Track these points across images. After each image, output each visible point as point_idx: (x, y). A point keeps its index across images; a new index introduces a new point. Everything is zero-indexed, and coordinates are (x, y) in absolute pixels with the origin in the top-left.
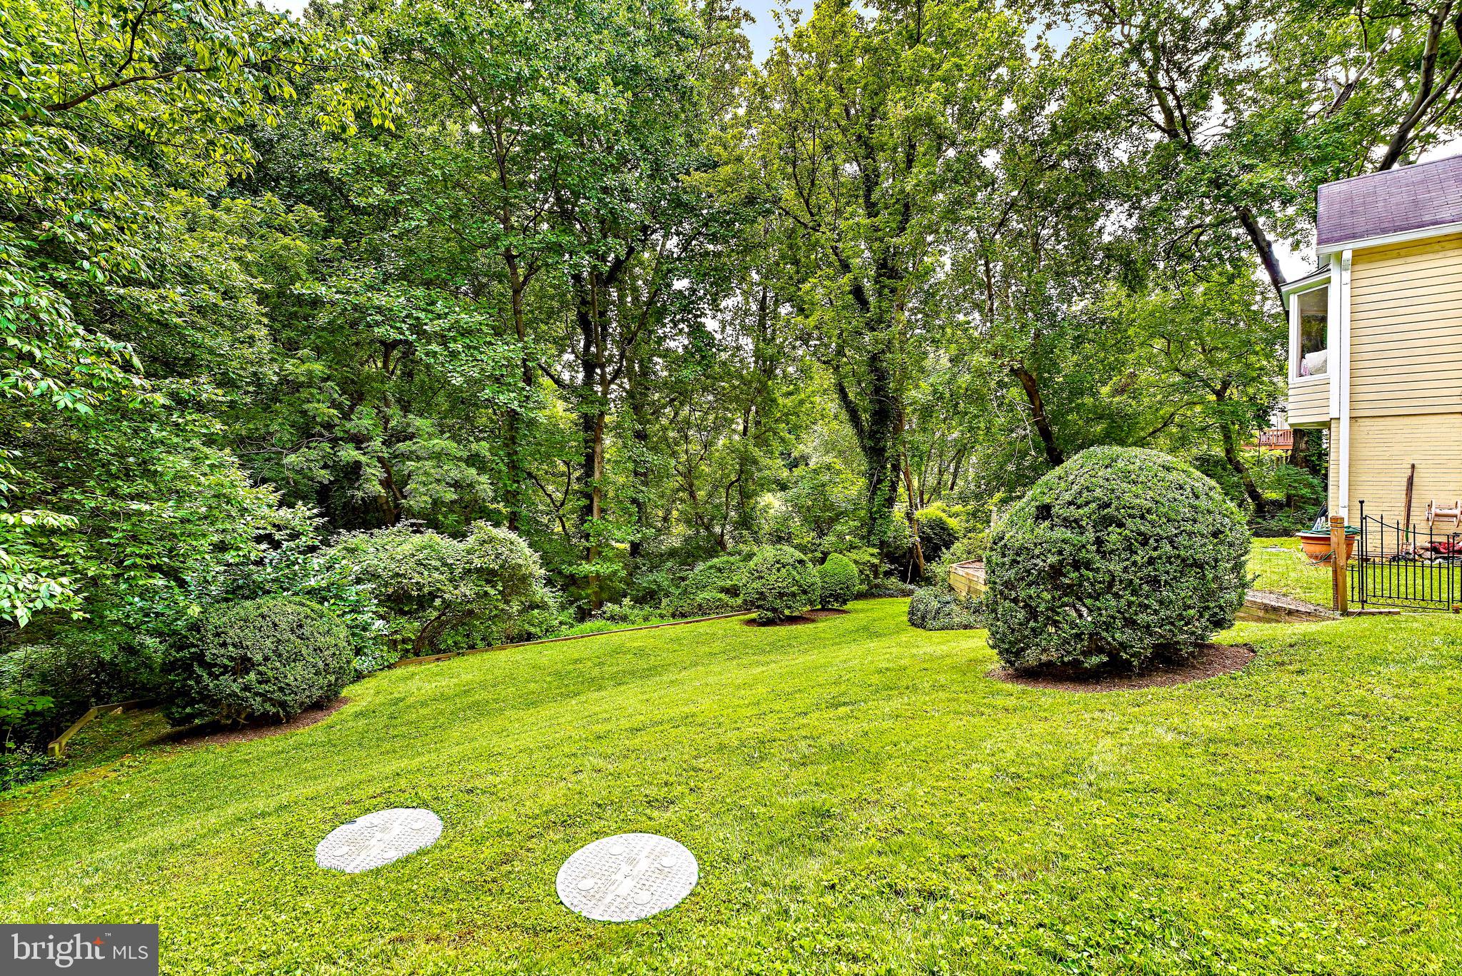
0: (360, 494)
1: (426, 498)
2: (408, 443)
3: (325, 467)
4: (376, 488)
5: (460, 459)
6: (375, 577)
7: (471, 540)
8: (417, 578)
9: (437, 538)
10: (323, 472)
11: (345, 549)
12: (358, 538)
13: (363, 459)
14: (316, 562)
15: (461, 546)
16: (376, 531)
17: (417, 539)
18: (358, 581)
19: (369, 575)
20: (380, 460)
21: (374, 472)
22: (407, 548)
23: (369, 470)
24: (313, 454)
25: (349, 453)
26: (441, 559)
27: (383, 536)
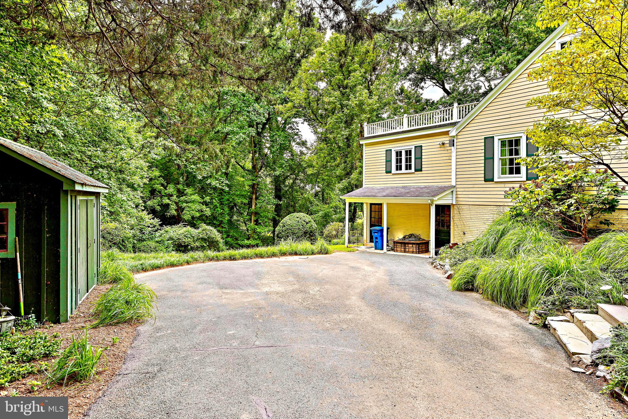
0: (169, 214)
1: (188, 216)
2: (184, 197)
3: (159, 205)
4: (174, 213)
5: (200, 203)
6: (172, 239)
7: (200, 229)
8: (184, 240)
9: (190, 229)
10: (158, 207)
11: (165, 231)
12: (168, 228)
13: (170, 203)
14: (158, 234)
15: (197, 231)
16: (173, 226)
17: (185, 229)
18: (168, 240)
19: (171, 239)
20: (175, 203)
21: (173, 207)
22: (182, 231)
23: (172, 206)
24: (155, 201)
25: (166, 201)
26: (191, 235)
27: (175, 228)
